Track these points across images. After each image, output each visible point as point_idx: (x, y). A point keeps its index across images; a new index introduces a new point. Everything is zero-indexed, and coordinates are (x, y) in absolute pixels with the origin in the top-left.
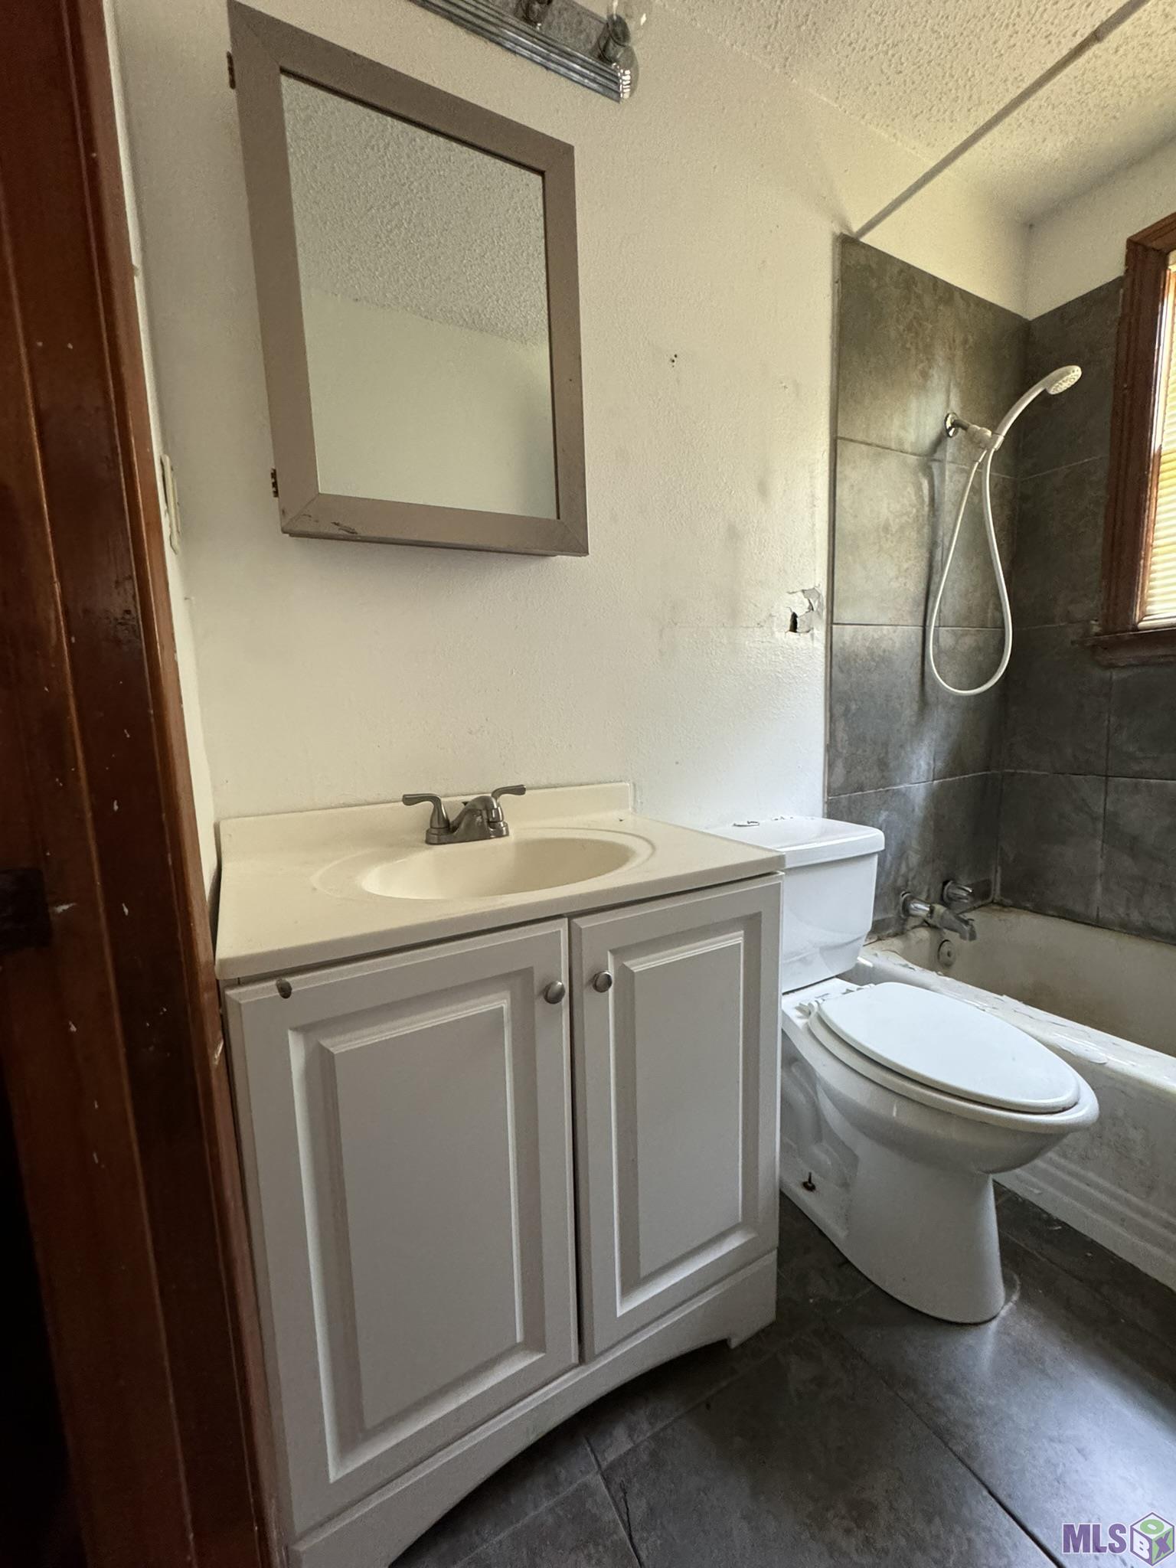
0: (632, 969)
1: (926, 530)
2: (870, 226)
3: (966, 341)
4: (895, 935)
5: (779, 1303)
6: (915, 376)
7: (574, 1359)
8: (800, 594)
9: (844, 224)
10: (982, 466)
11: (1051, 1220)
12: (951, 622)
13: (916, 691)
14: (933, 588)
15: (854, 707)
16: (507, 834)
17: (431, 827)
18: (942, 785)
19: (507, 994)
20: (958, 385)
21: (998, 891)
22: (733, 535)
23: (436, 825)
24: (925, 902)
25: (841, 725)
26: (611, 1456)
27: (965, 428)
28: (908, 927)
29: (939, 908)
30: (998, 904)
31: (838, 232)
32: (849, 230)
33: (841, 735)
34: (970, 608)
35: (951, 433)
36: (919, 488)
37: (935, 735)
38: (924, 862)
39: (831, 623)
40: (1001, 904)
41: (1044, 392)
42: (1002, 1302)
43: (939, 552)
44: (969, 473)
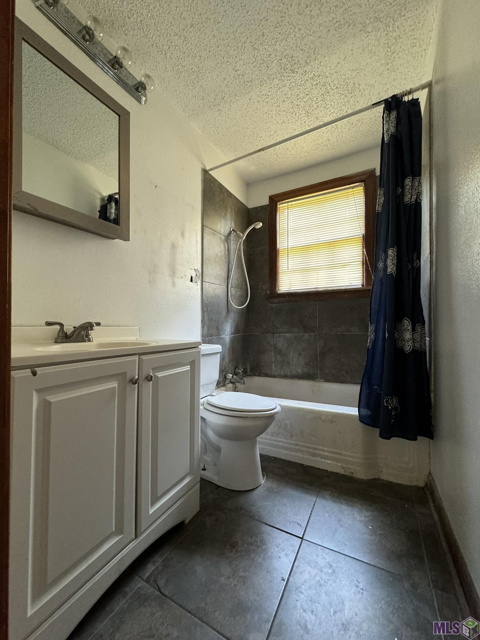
0: (158, 376)
1: (227, 258)
2: (212, 169)
3: (235, 208)
4: (223, 386)
5: (201, 504)
6: (223, 213)
7: (134, 536)
8: (193, 270)
9: (204, 166)
10: (240, 243)
11: (271, 457)
12: (234, 287)
13: (226, 306)
14: (229, 275)
15: (209, 309)
16: (92, 341)
17: (58, 336)
18: (233, 336)
19: (117, 382)
20: (233, 220)
21: (249, 372)
22: (174, 247)
23: (61, 335)
24: (231, 374)
25: (206, 314)
26: (147, 574)
27: (236, 232)
28: (226, 383)
29: (234, 376)
30: (249, 375)
31: (203, 168)
32: (206, 168)
33: (206, 317)
34: (238, 283)
35: (232, 232)
36: (225, 246)
37: (232, 321)
38: (230, 362)
39: (202, 281)
40: (250, 375)
41: (254, 227)
42: (262, 480)
43: (230, 265)
44: (237, 244)
